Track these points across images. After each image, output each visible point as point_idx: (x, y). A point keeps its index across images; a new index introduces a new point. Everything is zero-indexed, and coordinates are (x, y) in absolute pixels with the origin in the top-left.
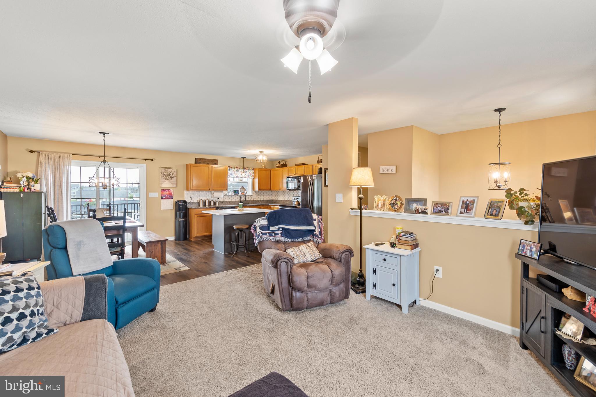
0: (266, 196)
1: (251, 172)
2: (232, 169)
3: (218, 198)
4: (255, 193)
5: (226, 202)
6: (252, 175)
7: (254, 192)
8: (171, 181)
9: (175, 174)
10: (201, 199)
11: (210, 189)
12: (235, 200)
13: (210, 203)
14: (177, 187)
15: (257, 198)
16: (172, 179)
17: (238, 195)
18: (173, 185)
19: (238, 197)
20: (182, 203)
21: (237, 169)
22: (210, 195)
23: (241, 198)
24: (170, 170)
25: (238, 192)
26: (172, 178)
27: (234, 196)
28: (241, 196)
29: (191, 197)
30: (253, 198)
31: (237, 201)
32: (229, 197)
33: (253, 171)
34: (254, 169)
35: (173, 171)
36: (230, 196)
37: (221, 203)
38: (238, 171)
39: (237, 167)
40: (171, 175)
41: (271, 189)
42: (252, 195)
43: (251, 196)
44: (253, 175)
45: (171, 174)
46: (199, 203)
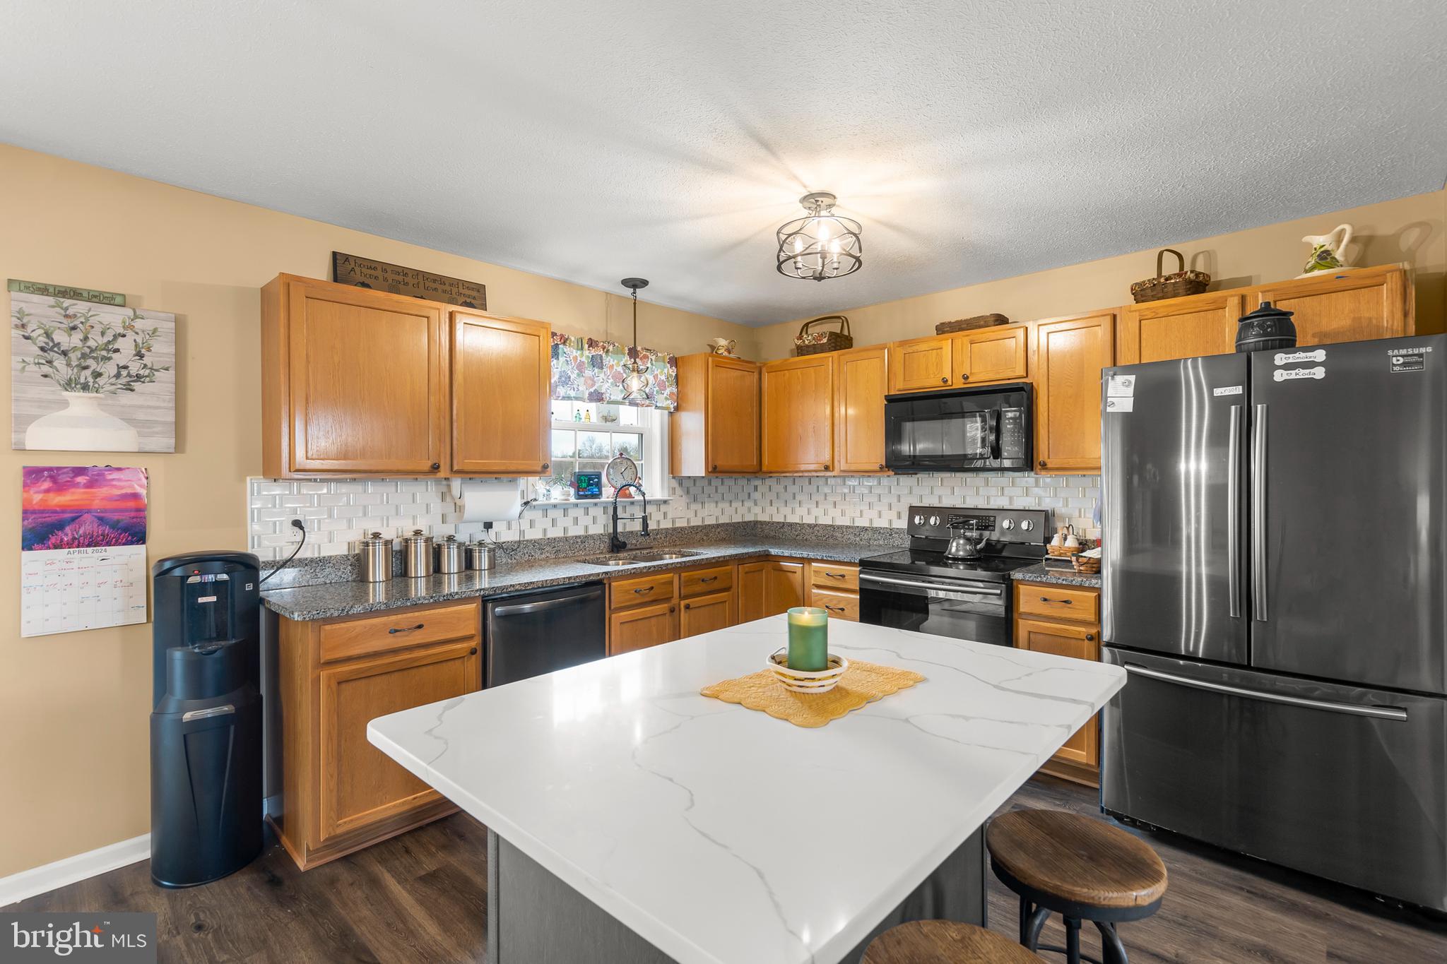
0: (725, 505)
1: (663, 378)
2: (567, 349)
3: (488, 526)
4: (679, 491)
5: (534, 543)
6: (668, 391)
7: (674, 483)
8: (126, 398)
9: (162, 350)
10: (376, 536)
11: (435, 468)
12: (582, 533)
13: (436, 554)
14: (179, 447)
15: (691, 514)
16: (136, 385)
17: (596, 504)
18: (140, 435)
19: (598, 512)
20: (211, 578)
21: (594, 352)
22: (437, 507)
23: (615, 518)
24: (112, 317)
25: (599, 485)
26: (130, 381)
27: (577, 505)
28: (615, 509)
29: (297, 524)
30: (670, 516)
31: (592, 536)
32: (552, 513)
33: (673, 371)
34: (674, 362)
35: (138, 324)
36: (555, 506)
37: (505, 550)
38: (596, 363)
39: (592, 343)
40: (119, 359)
41: (764, 469)
42: (665, 502)
43: (663, 508)
44: (675, 390)
45: (126, 345)
46: (359, 563)
